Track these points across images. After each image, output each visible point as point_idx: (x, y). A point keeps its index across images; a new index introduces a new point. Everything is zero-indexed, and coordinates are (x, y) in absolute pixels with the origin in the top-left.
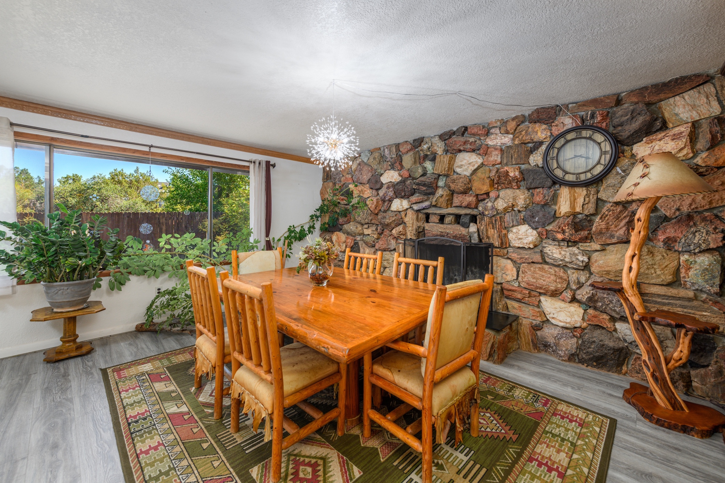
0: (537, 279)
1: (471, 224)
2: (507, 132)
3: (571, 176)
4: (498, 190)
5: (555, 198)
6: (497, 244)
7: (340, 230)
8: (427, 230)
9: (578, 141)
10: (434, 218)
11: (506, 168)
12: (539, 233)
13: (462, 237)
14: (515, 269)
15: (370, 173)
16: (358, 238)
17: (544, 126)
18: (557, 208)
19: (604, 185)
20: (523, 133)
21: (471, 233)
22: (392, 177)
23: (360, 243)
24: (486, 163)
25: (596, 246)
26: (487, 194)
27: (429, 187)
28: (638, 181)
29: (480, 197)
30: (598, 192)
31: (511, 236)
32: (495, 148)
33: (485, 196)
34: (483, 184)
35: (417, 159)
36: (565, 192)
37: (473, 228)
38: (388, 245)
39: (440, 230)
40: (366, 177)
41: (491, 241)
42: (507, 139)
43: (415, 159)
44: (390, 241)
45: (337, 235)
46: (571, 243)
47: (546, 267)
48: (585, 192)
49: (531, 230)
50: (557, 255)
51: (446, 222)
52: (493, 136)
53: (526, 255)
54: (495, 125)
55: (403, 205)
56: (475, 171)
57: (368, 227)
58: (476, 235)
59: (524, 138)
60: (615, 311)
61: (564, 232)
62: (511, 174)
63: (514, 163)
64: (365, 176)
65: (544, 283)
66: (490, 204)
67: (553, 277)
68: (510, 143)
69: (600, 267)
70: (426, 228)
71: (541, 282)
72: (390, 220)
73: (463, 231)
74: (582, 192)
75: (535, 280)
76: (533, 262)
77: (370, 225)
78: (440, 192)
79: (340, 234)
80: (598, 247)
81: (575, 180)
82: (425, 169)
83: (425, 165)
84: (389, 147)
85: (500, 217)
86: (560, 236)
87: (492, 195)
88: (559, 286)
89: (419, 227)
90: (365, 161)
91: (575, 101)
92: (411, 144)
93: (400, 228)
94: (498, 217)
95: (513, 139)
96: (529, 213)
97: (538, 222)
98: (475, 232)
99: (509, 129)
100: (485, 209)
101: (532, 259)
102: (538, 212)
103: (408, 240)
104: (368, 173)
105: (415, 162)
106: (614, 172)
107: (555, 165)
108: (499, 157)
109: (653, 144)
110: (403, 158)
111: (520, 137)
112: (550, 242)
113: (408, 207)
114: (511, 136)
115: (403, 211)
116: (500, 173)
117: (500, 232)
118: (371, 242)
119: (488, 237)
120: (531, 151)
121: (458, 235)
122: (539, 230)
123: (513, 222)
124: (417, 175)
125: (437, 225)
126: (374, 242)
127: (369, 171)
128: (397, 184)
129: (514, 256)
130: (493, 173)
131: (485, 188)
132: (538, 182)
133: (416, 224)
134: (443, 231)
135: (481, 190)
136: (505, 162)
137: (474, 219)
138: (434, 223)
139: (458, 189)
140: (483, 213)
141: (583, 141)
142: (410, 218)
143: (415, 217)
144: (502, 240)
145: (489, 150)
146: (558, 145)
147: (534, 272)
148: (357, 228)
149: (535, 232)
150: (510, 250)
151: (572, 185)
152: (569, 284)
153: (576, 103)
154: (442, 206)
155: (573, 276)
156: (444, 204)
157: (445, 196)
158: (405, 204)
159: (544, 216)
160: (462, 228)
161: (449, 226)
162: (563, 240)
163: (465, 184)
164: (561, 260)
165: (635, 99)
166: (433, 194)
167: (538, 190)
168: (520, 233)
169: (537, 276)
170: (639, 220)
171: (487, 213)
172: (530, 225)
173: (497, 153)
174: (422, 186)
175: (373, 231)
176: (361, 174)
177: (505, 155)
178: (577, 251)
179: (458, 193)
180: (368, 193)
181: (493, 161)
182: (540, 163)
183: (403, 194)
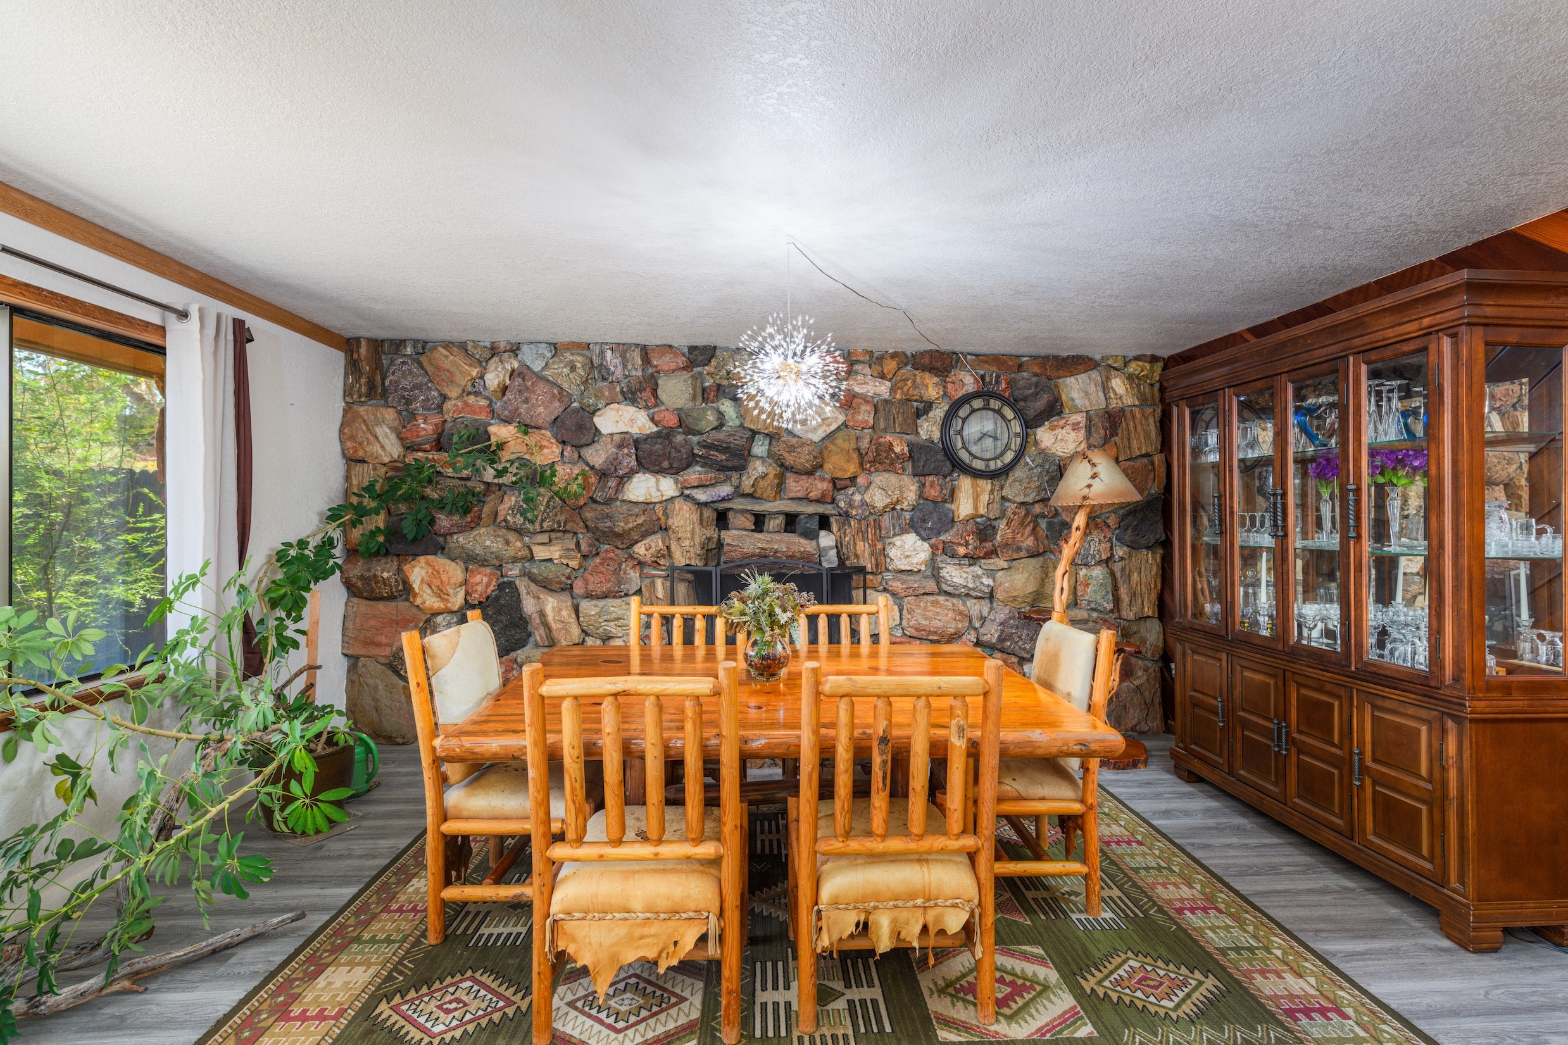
0: (930, 619)
1: (823, 533)
2: (882, 376)
3: (979, 462)
4: (870, 473)
5: (952, 495)
6: (869, 568)
7: (439, 549)
8: (728, 545)
9: (984, 412)
10: (743, 519)
11: (889, 438)
12: (932, 546)
13: (806, 557)
14: (896, 608)
15: (557, 404)
16: (514, 571)
17: (936, 380)
18: (953, 507)
19: (1011, 479)
20: (909, 383)
21: (824, 549)
22: (632, 421)
23: (522, 585)
24: (851, 424)
25: (1001, 563)
26: (853, 479)
27: (736, 455)
28: (1090, 481)
29: (839, 484)
30: (1002, 487)
31: (893, 552)
32: (865, 399)
33: (848, 482)
34: (848, 461)
35: (699, 391)
36: (965, 484)
37: (826, 540)
38: (619, 583)
39: (760, 545)
40: (544, 409)
41: (862, 563)
42: (883, 388)
43: (694, 389)
44: (625, 573)
45: (428, 563)
46: (972, 559)
47: (941, 599)
48: (989, 487)
49: (920, 542)
50: (958, 580)
51: (771, 529)
52: (859, 378)
53: (914, 582)
54: (862, 359)
55: (662, 488)
56: (830, 436)
57: (550, 540)
58: (833, 552)
59: (911, 392)
60: (1024, 649)
61: (967, 545)
62: (897, 449)
63: (898, 430)
64: (541, 409)
65: (940, 624)
66: (857, 497)
67: (951, 614)
68: (886, 396)
69: (1007, 592)
70: (727, 540)
71: (936, 623)
72: (627, 522)
73: (807, 545)
74: (986, 485)
75: (927, 622)
76: (924, 594)
77: (553, 535)
78: (758, 468)
79: (440, 561)
80: (1005, 565)
81: (983, 468)
82: (721, 415)
83: (722, 408)
84: (622, 349)
85: (875, 520)
86: (962, 551)
87: (861, 480)
88: (960, 626)
89: (709, 539)
90: (537, 366)
91: (977, 352)
92: (683, 355)
93: (656, 542)
94: (871, 519)
95: (893, 390)
96: (918, 514)
97: (931, 529)
98: (831, 548)
99: (885, 371)
100: (851, 504)
101: (924, 588)
102: (931, 513)
103: (679, 568)
104: (551, 402)
105: (694, 397)
106: (1022, 461)
107: (960, 445)
108: (872, 416)
109: (1057, 432)
110: (660, 382)
111: (905, 389)
112: (949, 560)
113: (677, 493)
114: (888, 384)
115: (661, 502)
116: (880, 444)
117: (873, 546)
118: (563, 579)
119: (857, 556)
120: (919, 414)
121: (798, 555)
122: (933, 540)
123: (894, 528)
124: (704, 426)
125: (751, 534)
126: (569, 578)
127: (554, 396)
128: (646, 439)
129: (896, 586)
130: (865, 444)
131: (852, 468)
132: (932, 466)
133: (701, 534)
134: (765, 546)
135: (845, 471)
136: (882, 426)
137: (824, 522)
138: (745, 530)
139: (802, 464)
140: (846, 512)
141: (990, 413)
142: (684, 518)
143: (695, 517)
144: (876, 560)
145: (856, 401)
146: (963, 412)
147: (926, 609)
148: (507, 543)
149: (926, 545)
150: (888, 576)
151: (976, 474)
152: (970, 622)
153: (977, 355)
154: (765, 496)
155: (975, 608)
156: (770, 493)
157: (771, 476)
158: (667, 487)
159: (940, 519)
160: (803, 541)
161: (777, 537)
162: (965, 556)
163: (815, 457)
164: (964, 587)
165: (1037, 370)
166: (741, 468)
167: (931, 478)
168: (906, 547)
169: (929, 614)
170: (1078, 529)
171: (854, 513)
172: (918, 534)
173: (868, 408)
174: (717, 450)
175: (568, 550)
176: (526, 401)
177: (881, 414)
178: (980, 572)
179: (799, 473)
180: (548, 452)
181: (862, 422)
182: (936, 435)
183: (666, 464)
